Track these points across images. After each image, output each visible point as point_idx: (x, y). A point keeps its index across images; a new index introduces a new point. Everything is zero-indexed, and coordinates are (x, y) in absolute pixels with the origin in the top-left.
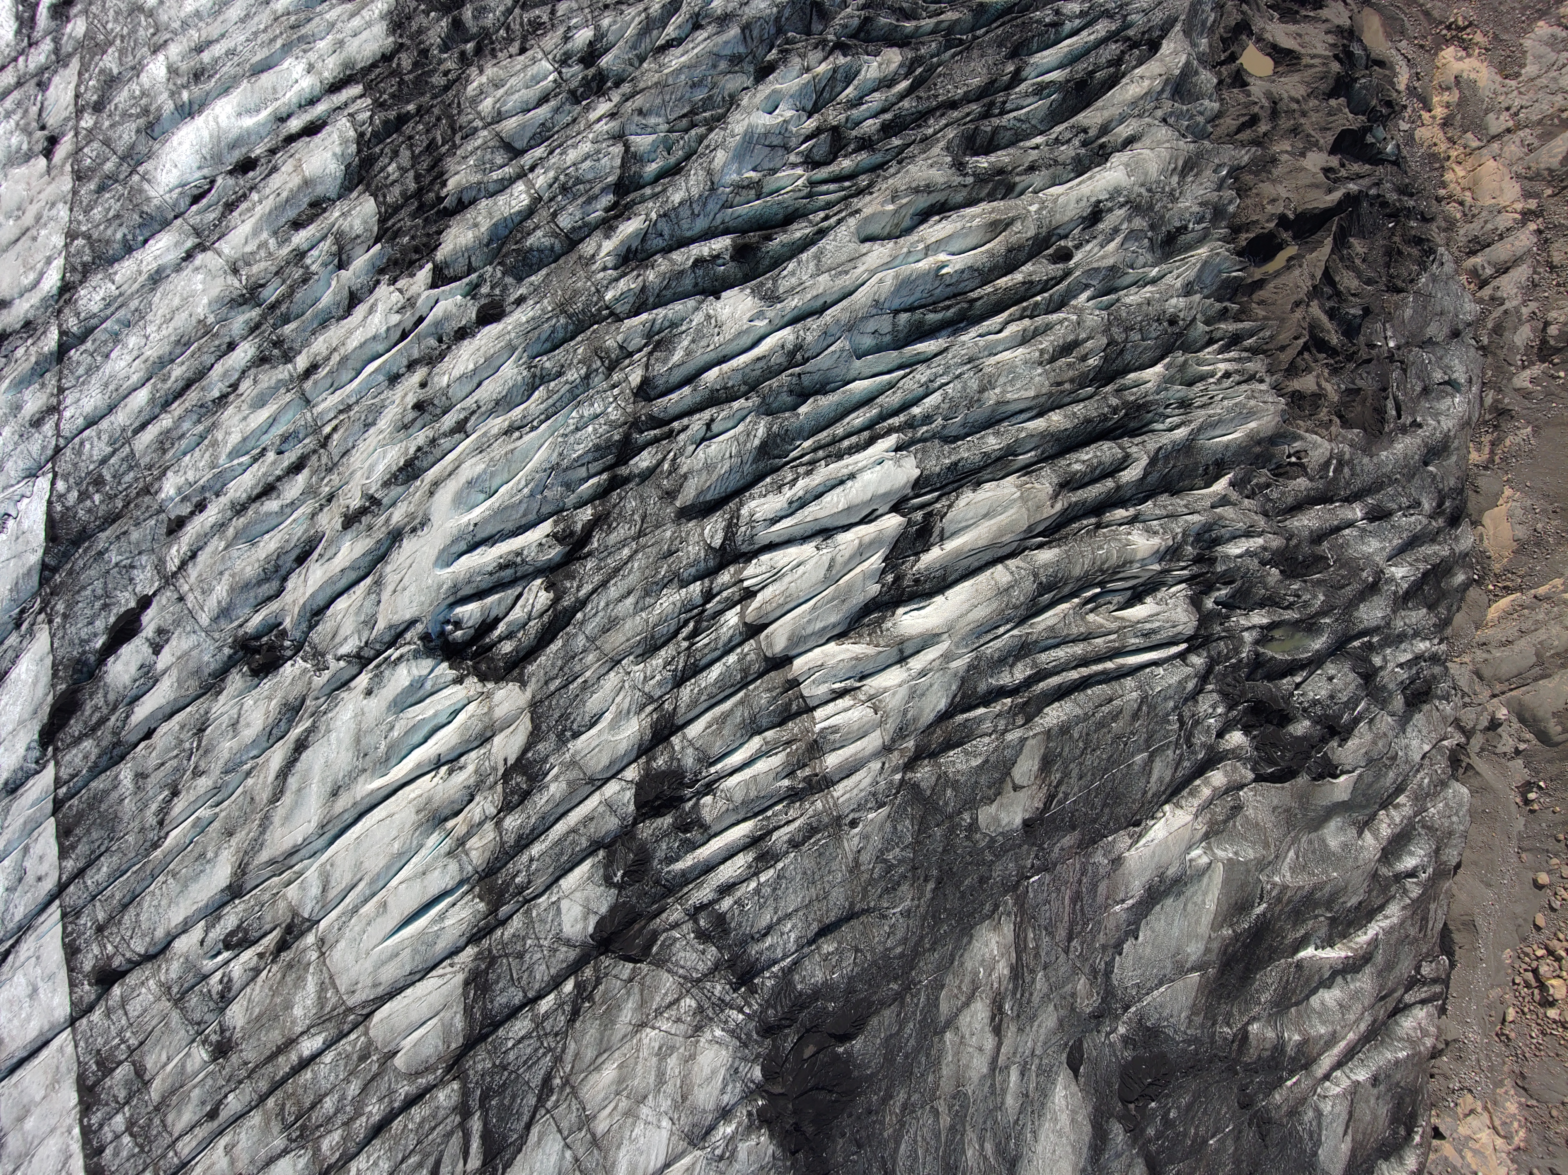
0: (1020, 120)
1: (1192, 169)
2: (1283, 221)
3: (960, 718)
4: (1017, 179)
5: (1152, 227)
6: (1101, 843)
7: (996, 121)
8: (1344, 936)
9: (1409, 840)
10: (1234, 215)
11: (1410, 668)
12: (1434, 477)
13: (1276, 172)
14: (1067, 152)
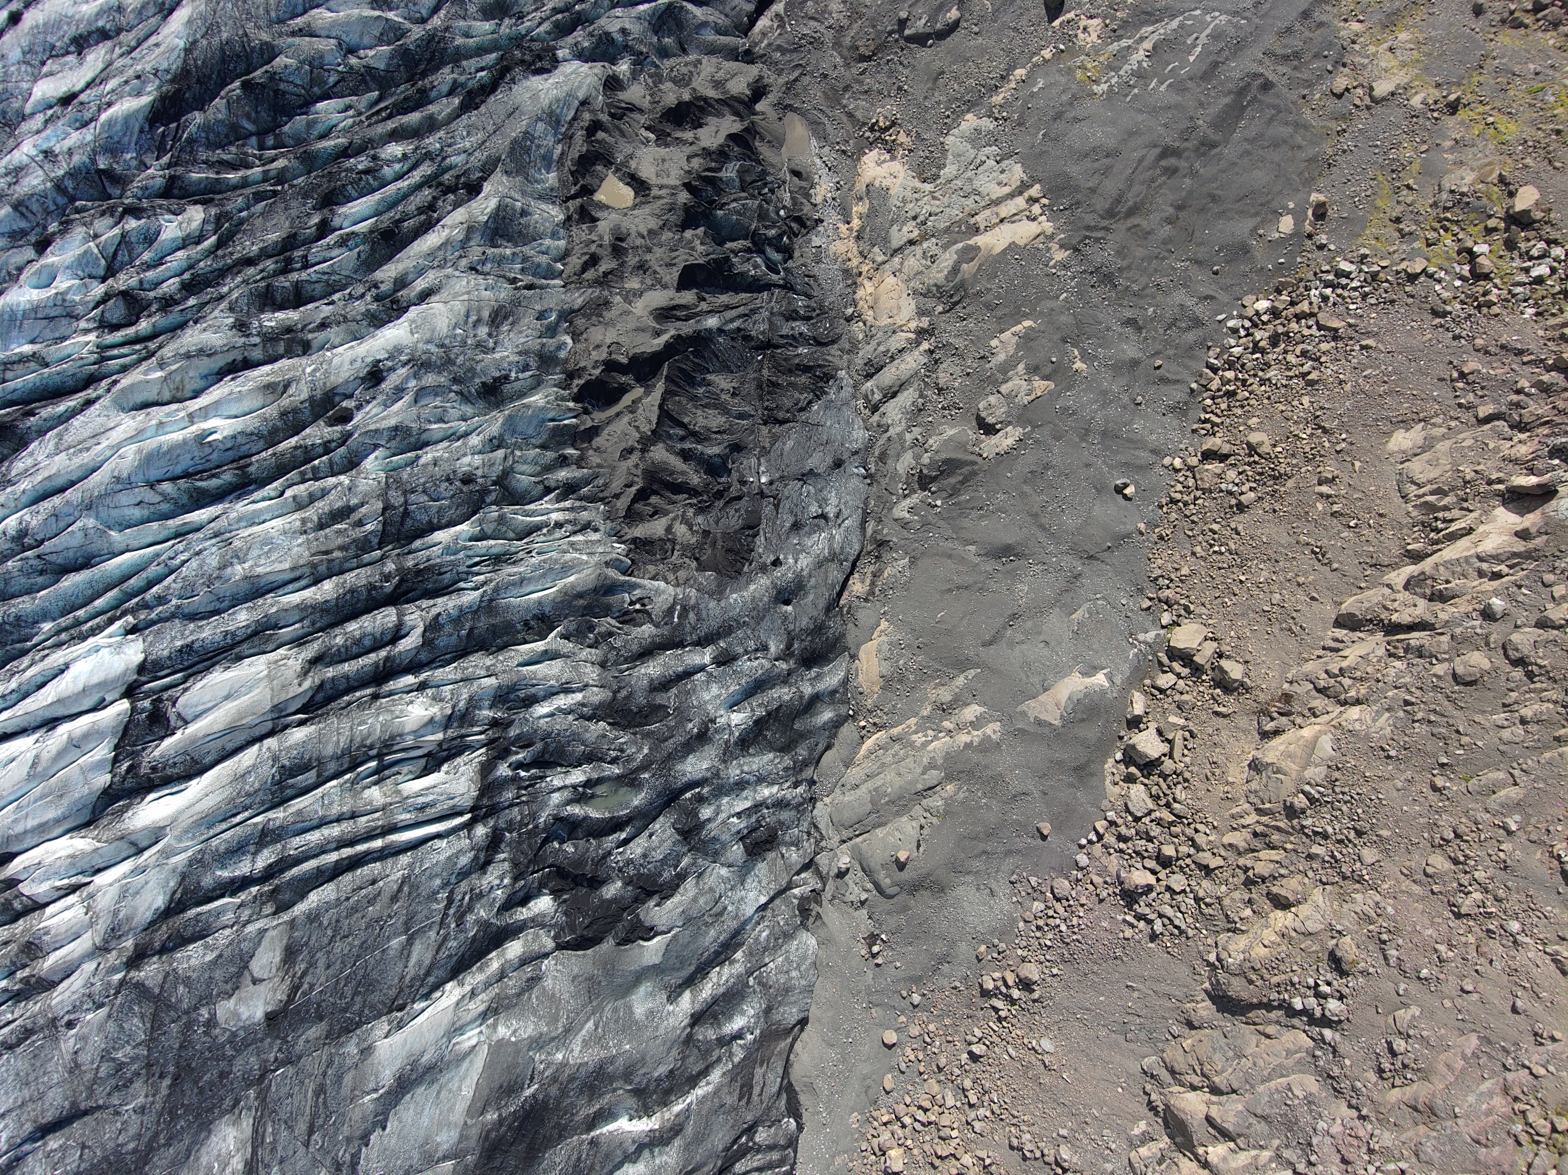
0: (324, 273)
1: (506, 318)
2: (610, 366)
3: (192, 913)
4: (310, 336)
5: (456, 380)
6: (358, 1032)
7: (295, 276)
8: (665, 1103)
9: (743, 998)
10: (566, 361)
11: (749, 816)
12: (785, 618)
13: (608, 315)
14: (360, 306)
